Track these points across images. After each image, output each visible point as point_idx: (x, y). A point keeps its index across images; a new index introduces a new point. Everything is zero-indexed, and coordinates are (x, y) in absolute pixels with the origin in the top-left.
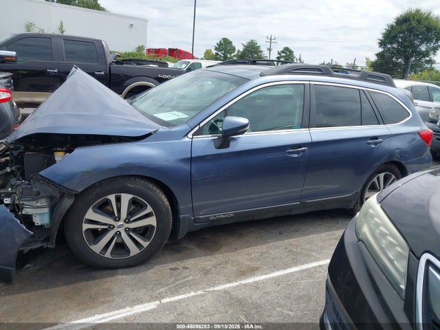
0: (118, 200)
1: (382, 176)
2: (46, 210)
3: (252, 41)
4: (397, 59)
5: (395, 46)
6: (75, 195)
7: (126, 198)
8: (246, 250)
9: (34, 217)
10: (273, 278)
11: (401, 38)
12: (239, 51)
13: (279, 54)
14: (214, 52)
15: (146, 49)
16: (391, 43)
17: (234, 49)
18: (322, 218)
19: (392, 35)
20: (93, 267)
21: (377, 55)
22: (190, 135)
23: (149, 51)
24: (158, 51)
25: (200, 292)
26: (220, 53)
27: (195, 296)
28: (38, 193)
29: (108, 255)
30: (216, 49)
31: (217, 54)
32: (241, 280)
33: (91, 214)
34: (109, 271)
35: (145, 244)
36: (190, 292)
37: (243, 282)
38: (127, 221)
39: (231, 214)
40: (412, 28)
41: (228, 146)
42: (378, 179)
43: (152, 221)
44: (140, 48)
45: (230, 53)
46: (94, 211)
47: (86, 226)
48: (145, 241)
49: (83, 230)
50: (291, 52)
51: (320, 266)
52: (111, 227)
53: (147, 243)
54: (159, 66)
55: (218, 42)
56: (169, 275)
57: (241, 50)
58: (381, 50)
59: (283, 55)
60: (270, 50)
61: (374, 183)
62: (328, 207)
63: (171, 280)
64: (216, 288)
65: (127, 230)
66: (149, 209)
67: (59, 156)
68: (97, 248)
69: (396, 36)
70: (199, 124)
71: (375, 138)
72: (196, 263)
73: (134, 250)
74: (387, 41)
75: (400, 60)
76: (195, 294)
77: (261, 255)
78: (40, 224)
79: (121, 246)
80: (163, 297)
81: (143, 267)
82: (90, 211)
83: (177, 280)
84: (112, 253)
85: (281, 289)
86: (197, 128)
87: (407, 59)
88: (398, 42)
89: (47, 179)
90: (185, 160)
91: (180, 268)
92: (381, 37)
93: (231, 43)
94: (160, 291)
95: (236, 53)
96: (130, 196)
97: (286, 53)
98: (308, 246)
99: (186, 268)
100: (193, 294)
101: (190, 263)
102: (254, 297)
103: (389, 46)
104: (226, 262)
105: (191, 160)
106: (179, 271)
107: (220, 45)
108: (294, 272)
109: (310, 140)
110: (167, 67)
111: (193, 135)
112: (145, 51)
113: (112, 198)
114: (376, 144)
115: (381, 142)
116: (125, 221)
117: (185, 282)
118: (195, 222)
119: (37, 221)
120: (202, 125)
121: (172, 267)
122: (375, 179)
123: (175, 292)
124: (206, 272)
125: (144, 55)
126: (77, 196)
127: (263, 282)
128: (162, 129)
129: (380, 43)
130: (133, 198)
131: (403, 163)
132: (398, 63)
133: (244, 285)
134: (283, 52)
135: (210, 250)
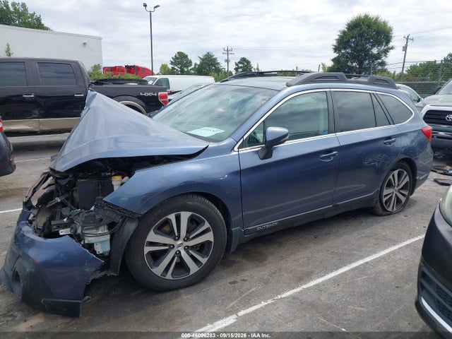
0: (178, 218)
1: (396, 173)
2: (108, 237)
3: (208, 53)
4: (352, 63)
5: (349, 51)
6: (138, 218)
7: (185, 216)
8: (292, 257)
9: (95, 245)
10: (330, 279)
11: (354, 42)
12: (196, 64)
13: (236, 65)
14: (170, 66)
15: (102, 67)
16: (345, 49)
17: (191, 62)
18: (346, 219)
19: (345, 40)
20: (154, 290)
21: (333, 60)
22: (236, 149)
23: (106, 69)
24: (114, 69)
25: (270, 301)
26: (176, 67)
27: (266, 305)
28: (101, 220)
29: (169, 276)
30: (172, 63)
31: (173, 68)
32: (302, 285)
33: (152, 236)
34: (171, 293)
35: (204, 260)
36: (260, 303)
37: (305, 286)
38: (187, 239)
39: (275, 222)
40: (363, 32)
41: (271, 156)
42: (393, 176)
43: (209, 237)
44: (96, 67)
45: (188, 67)
46: (155, 233)
47: (147, 249)
48: (203, 257)
49: (145, 254)
50: (248, 62)
51: (367, 263)
52: (172, 247)
53: (206, 259)
54: (140, 84)
55: (174, 56)
56: (232, 289)
57: (198, 63)
58: (336, 55)
59: (240, 65)
60: (227, 61)
61: (390, 180)
62: (354, 208)
63: (237, 293)
64: (284, 296)
65: (187, 249)
66: (207, 225)
67: (116, 181)
68: (158, 270)
69: (349, 41)
70: (243, 137)
71: (389, 138)
72: (252, 275)
73: (194, 268)
74: (341, 46)
75: (354, 64)
76: (266, 304)
77: (309, 260)
78: (101, 252)
79: (181, 265)
80: (238, 311)
81: (202, 285)
82: (152, 232)
83: (242, 293)
84: (173, 274)
85: (343, 287)
86: (242, 140)
87: (361, 63)
88: (351, 47)
89: (111, 204)
90: (235, 173)
91: (238, 280)
92: (335, 43)
93: (187, 56)
94: (231, 304)
95: (193, 66)
96: (189, 214)
97: (243, 64)
98: (346, 246)
99: (243, 280)
100: (263, 304)
101: (245, 274)
102: (322, 299)
103: (343, 51)
104: (280, 270)
105: (240, 172)
106: (239, 284)
107: (176, 58)
108: (347, 271)
109: (338, 145)
110: (147, 84)
111: (238, 148)
112: (102, 70)
113: (172, 217)
114: (390, 143)
115: (395, 141)
116: (184, 240)
117: (251, 293)
118: (245, 234)
119: (99, 249)
120: (245, 138)
121: (230, 281)
122: (391, 177)
123: (247, 304)
124: (267, 282)
125: (101, 74)
126: (141, 219)
127: (323, 283)
128: (212, 145)
129: (334, 49)
130: (192, 215)
131: (413, 159)
132: (353, 67)
133: (308, 289)
134: (240, 63)
135: (258, 260)
